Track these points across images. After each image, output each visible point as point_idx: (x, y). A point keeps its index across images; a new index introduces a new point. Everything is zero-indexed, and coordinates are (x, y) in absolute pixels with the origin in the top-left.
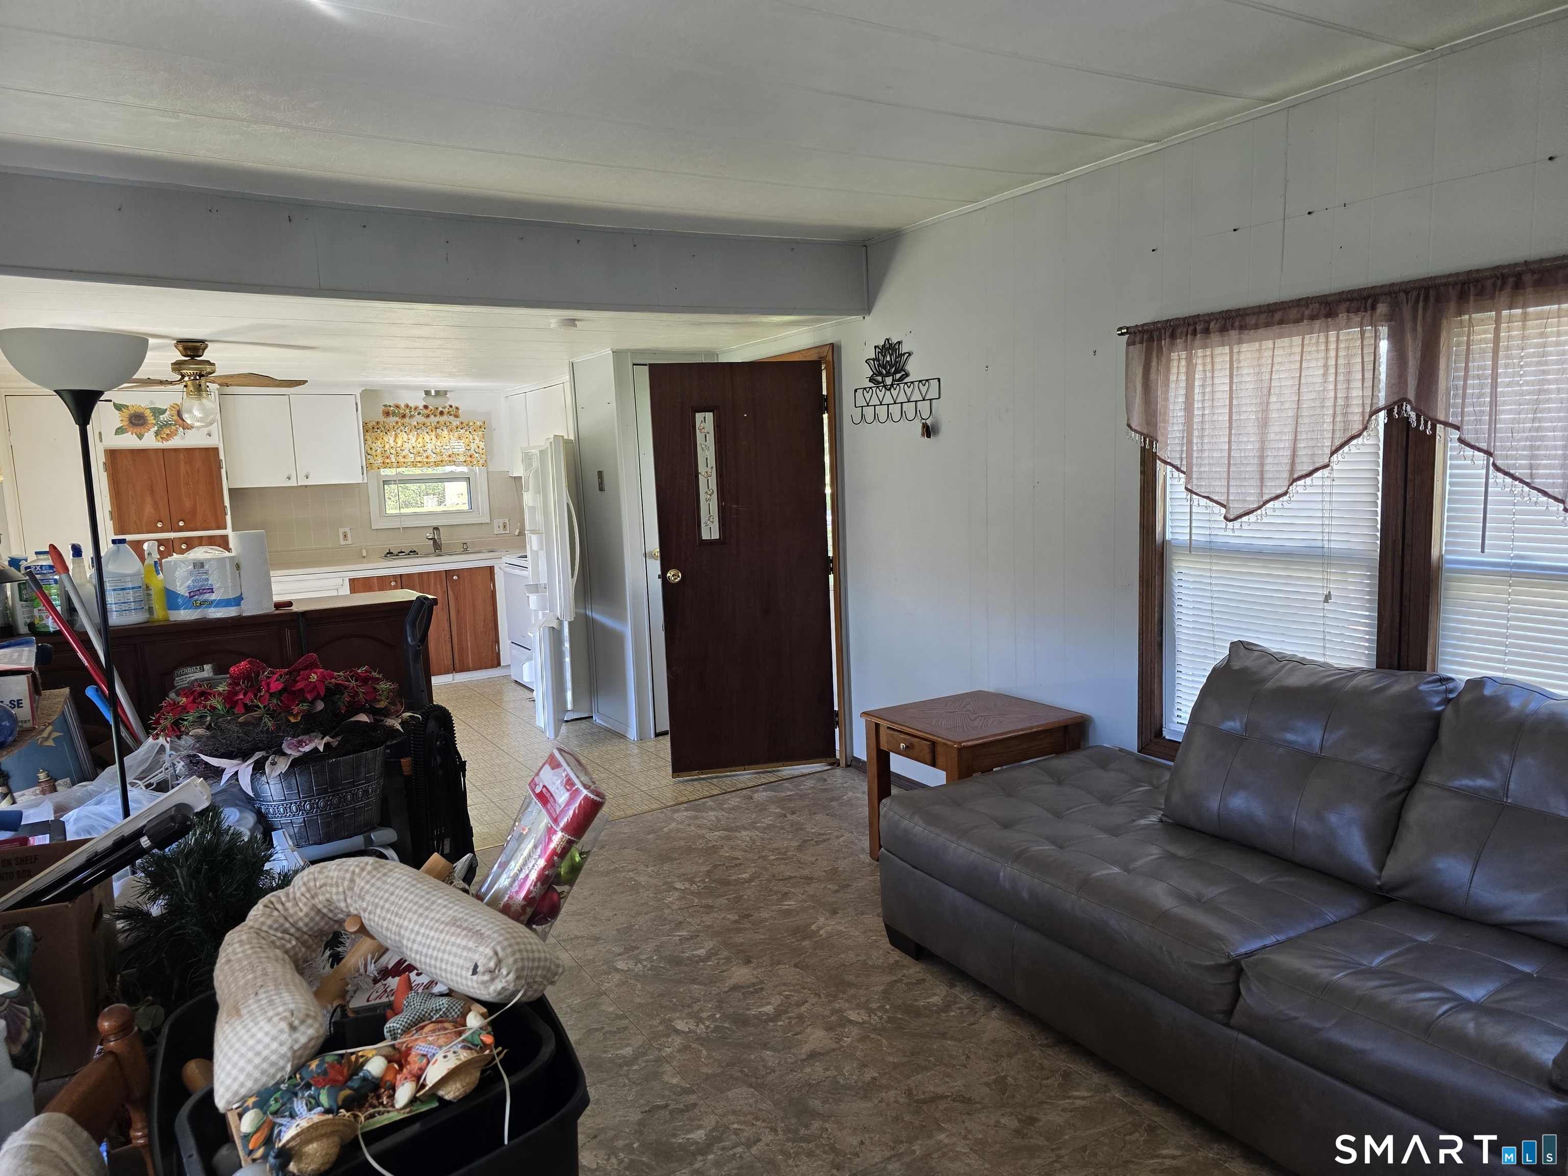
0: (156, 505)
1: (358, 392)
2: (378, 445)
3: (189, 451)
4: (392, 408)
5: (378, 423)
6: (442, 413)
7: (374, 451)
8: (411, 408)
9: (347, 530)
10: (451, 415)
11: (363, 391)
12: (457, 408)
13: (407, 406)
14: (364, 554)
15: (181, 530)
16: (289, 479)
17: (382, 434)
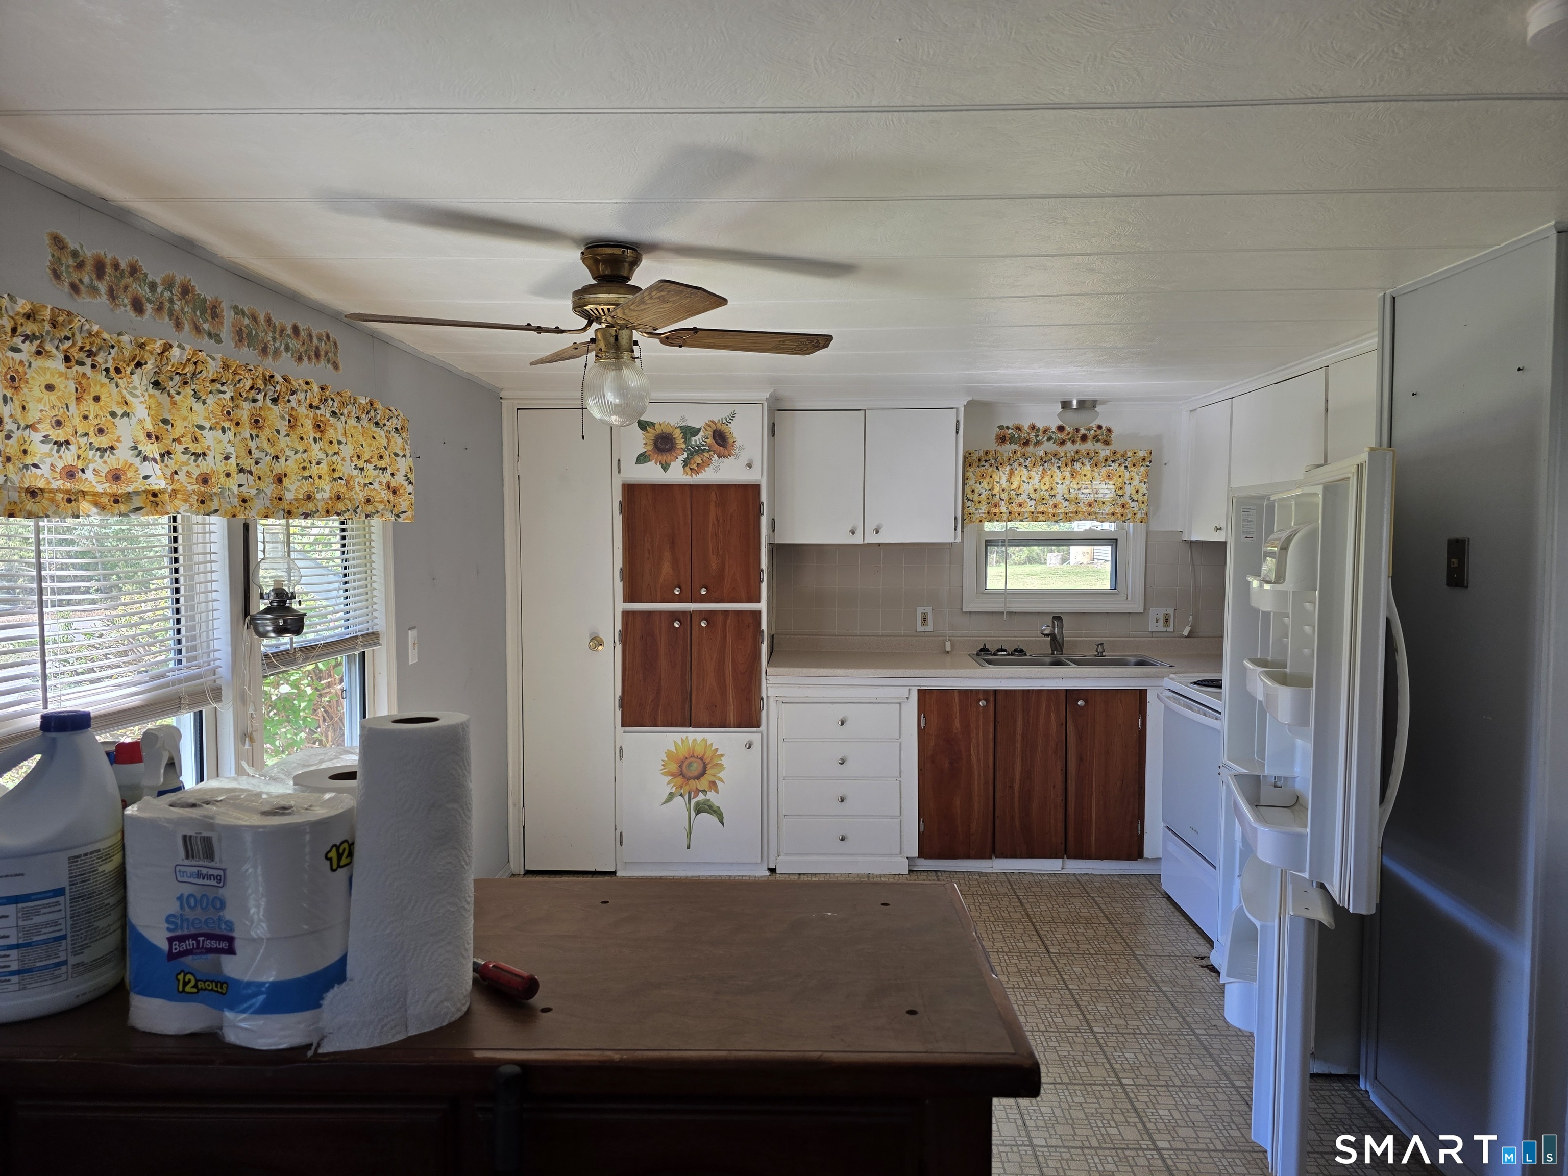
0: (675, 563)
1: (961, 403)
2: (983, 488)
3: (723, 489)
4: (1010, 431)
5: (987, 453)
6: (1084, 438)
7: (976, 495)
8: (1038, 430)
9: (929, 610)
10: (1098, 441)
11: (969, 403)
12: (1109, 430)
13: (1033, 427)
14: (948, 648)
15: (702, 600)
16: (853, 533)
17: (990, 469)
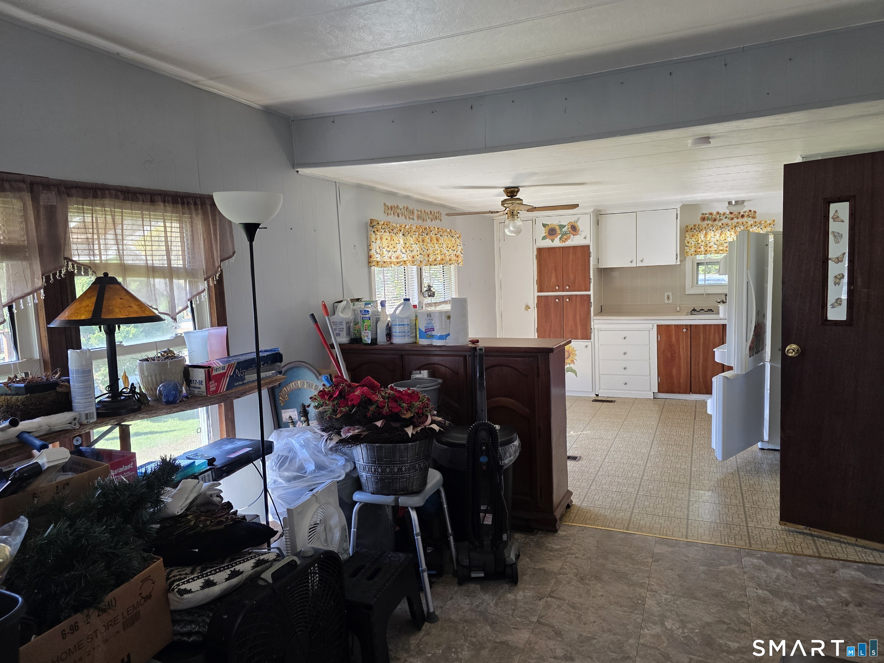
0: (557, 277)
1: (678, 206)
2: (693, 241)
3: (575, 248)
4: (707, 215)
5: (695, 226)
6: (743, 216)
7: (690, 244)
8: (720, 214)
9: (670, 294)
10: (749, 217)
11: (681, 206)
12: (755, 212)
13: (718, 213)
14: (678, 310)
15: (567, 290)
16: (632, 262)
17: (697, 233)
